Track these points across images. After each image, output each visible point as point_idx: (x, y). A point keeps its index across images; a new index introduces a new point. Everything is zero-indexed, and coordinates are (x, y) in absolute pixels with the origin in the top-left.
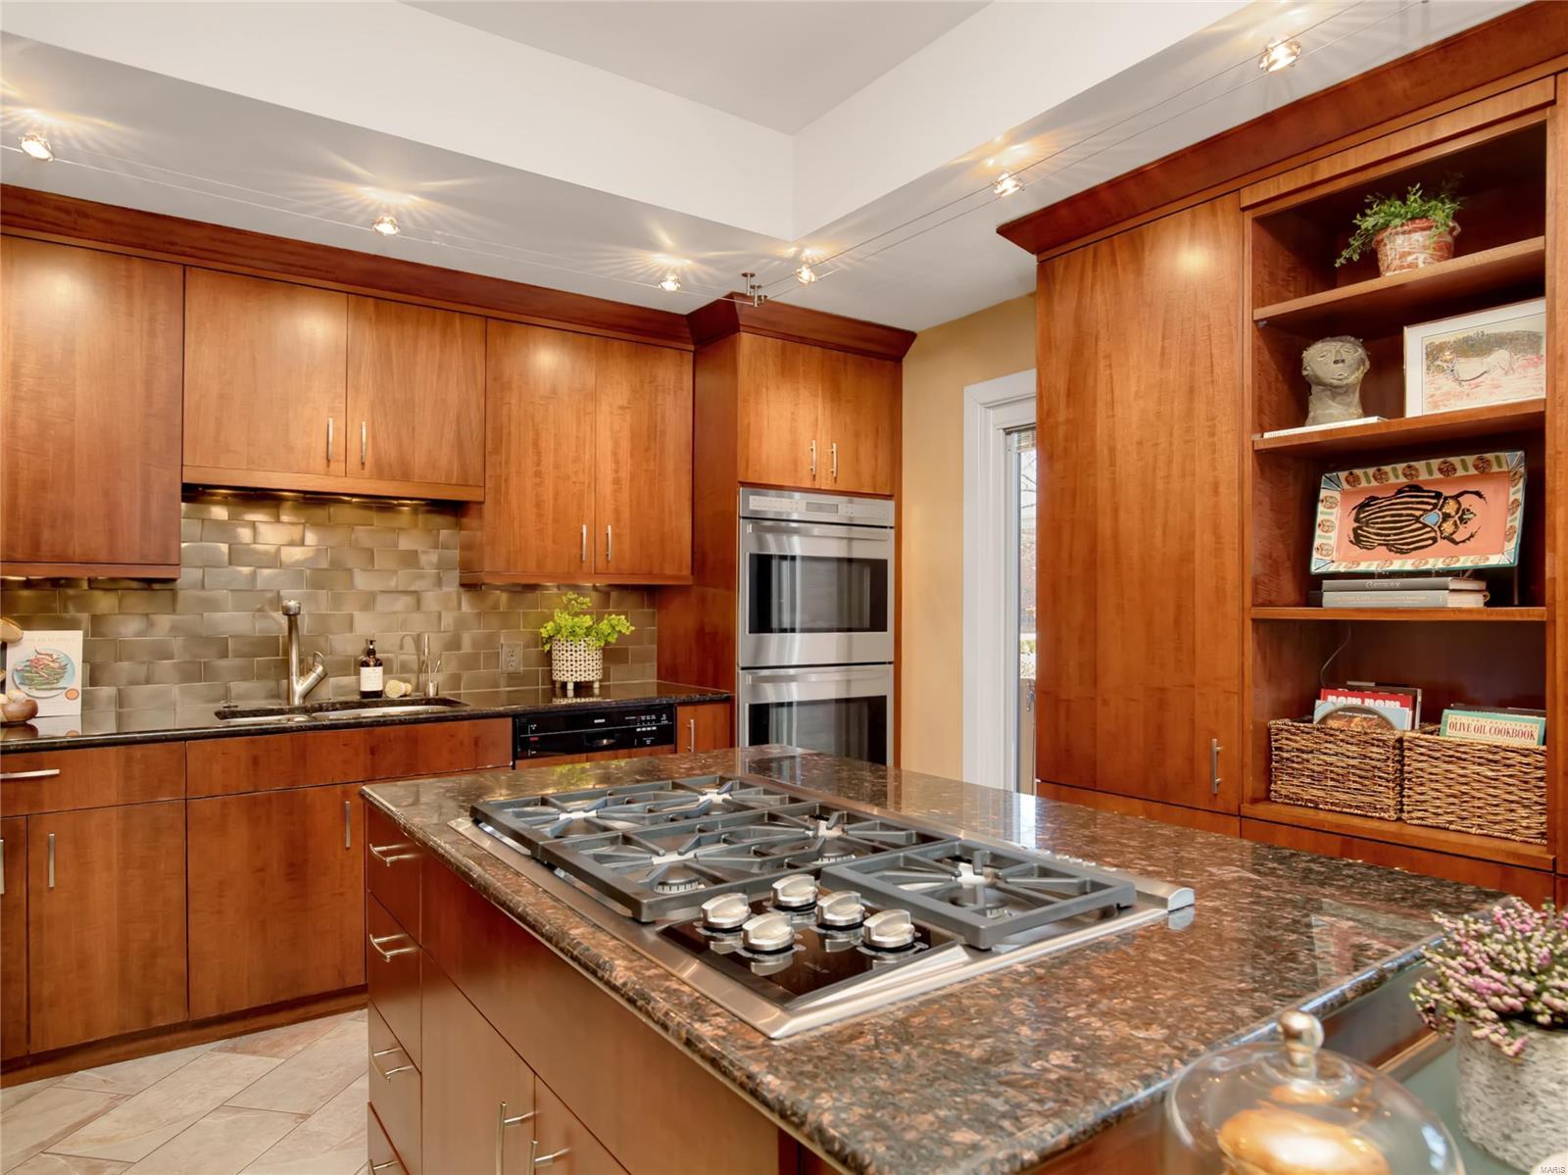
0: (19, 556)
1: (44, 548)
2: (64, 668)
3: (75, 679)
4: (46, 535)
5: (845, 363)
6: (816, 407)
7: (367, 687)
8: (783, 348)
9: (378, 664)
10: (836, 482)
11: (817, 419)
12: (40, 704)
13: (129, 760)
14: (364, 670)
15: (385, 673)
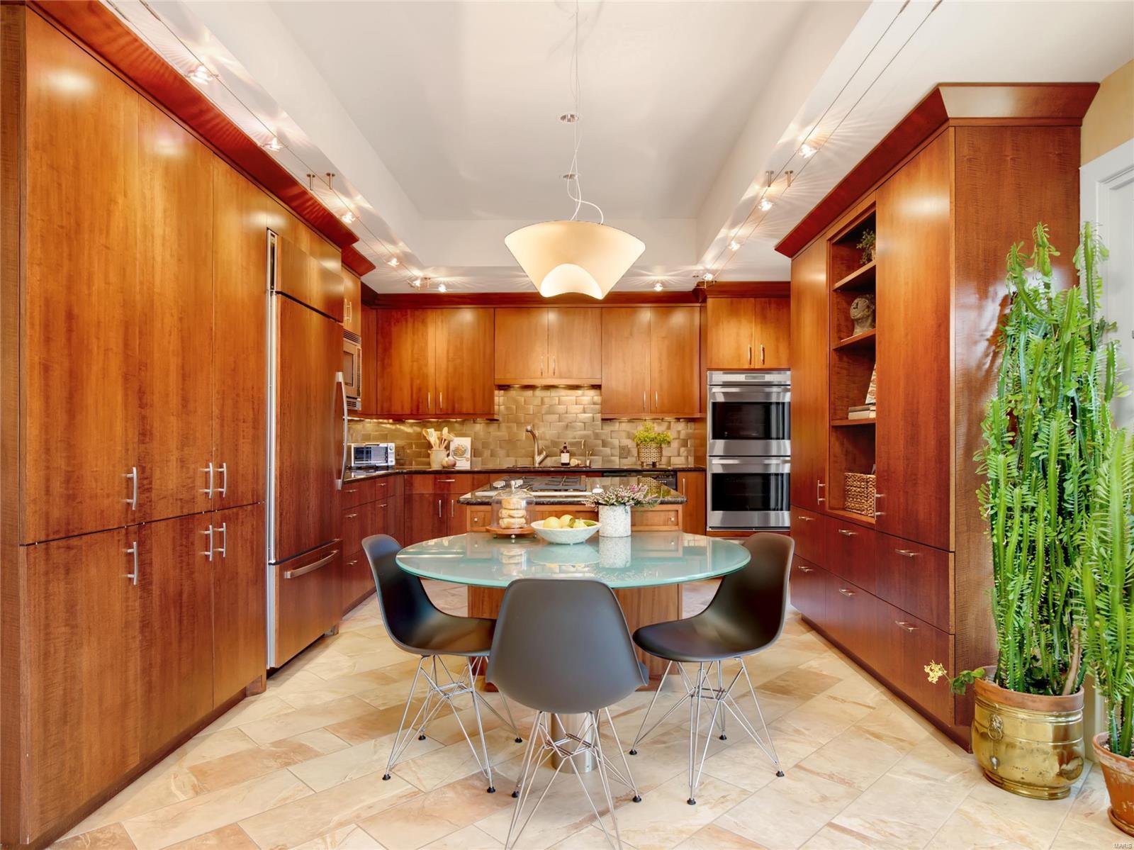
0: (449, 412)
1: (456, 410)
2: (465, 450)
3: (468, 455)
4: (456, 406)
5: (770, 303)
6: (751, 328)
7: (563, 461)
8: (732, 303)
9: (568, 452)
10: (764, 363)
11: (752, 334)
12: (457, 462)
13: (473, 478)
14: (562, 454)
15: (570, 455)
